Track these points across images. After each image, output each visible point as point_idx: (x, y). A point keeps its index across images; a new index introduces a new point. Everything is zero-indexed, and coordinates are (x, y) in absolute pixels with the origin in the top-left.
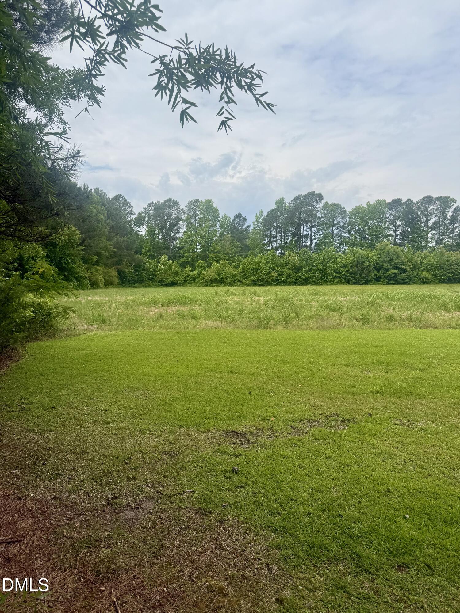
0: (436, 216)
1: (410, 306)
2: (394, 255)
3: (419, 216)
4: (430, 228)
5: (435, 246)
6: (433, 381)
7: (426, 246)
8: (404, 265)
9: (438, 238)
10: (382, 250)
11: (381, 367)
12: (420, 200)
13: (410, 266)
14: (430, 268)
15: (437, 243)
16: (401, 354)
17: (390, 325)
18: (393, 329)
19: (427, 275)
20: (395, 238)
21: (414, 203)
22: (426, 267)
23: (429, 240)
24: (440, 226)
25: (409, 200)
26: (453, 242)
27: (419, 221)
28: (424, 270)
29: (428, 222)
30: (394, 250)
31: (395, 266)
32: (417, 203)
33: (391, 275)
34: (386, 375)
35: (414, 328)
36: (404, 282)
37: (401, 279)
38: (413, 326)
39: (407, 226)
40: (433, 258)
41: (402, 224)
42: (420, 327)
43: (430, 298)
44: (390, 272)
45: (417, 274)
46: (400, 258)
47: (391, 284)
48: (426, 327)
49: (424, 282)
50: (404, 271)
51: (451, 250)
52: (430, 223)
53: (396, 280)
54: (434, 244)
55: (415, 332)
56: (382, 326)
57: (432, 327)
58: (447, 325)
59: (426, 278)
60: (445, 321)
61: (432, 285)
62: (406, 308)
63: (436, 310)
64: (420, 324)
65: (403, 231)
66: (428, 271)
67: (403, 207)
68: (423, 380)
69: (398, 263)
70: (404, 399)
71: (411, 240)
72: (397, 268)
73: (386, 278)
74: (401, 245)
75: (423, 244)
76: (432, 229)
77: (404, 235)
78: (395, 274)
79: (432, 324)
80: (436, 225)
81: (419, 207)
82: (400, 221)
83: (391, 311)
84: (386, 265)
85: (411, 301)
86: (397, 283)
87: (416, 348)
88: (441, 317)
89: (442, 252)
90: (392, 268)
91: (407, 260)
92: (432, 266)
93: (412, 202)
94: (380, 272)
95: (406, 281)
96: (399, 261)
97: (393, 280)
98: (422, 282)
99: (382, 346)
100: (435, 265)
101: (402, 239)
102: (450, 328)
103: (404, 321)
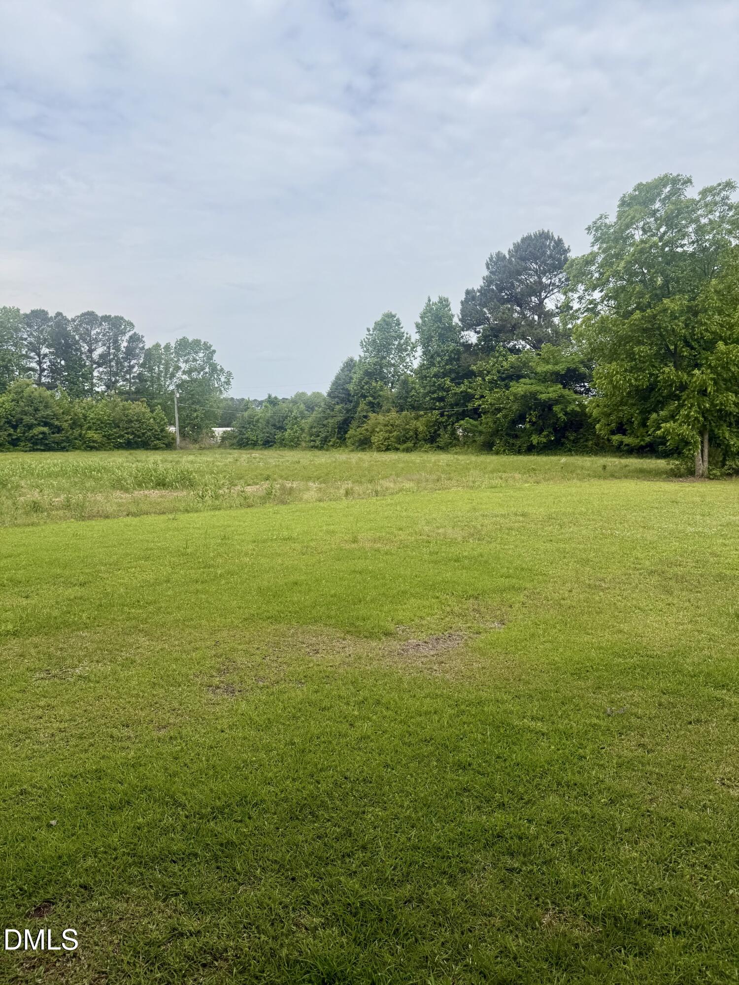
0: (104, 345)
1: (67, 485)
2: (41, 402)
3: (77, 342)
4: (95, 363)
5: (106, 392)
6: (100, 599)
7: (91, 390)
8: (58, 419)
9: (109, 380)
10: (20, 393)
11: (16, 589)
12: (78, 317)
13: (67, 421)
14: (100, 425)
15: (108, 387)
16: (51, 563)
17: (34, 518)
18: (38, 524)
19: (96, 436)
20: (40, 375)
21: (68, 321)
22: (93, 423)
23: (94, 381)
24: (110, 361)
25: (59, 314)
26: (130, 387)
27: (77, 350)
28: (89, 428)
29: (91, 353)
30: (40, 394)
31: (42, 421)
32: (74, 320)
33: (37, 436)
34: (25, 602)
35: (72, 520)
36: (59, 447)
37: (54, 442)
38: (72, 517)
39: (59, 357)
40: (101, 410)
41: (50, 352)
42: (83, 518)
43: (99, 471)
44: (36, 431)
45: (80, 435)
46: (51, 407)
47: (37, 450)
48: (91, 517)
49: (91, 446)
50: (59, 430)
51: (130, 399)
52: (95, 355)
53: (46, 444)
54: (103, 388)
55: (72, 526)
56: (19, 521)
57: (101, 516)
58: (124, 511)
59: (94, 442)
60: (120, 505)
61: (104, 452)
62: (61, 489)
63: (109, 489)
64: (83, 513)
65: (53, 364)
66: (96, 430)
67: (50, 324)
68: (85, 600)
69: (48, 415)
70: (54, 635)
71: (67, 380)
72: (46, 424)
73: (30, 440)
74: (50, 387)
75: (86, 388)
76: (99, 365)
77: (55, 370)
78: (43, 433)
79: (101, 512)
80: (104, 360)
81: (76, 328)
82: (47, 347)
83: (36, 495)
84: (27, 419)
85: (69, 477)
86: (48, 448)
87: (75, 551)
88: (116, 501)
89: (115, 401)
90: (39, 425)
91: (62, 411)
92: (102, 423)
93: (65, 318)
94: (18, 430)
95: (63, 445)
96: (49, 412)
97: (42, 444)
98: (88, 447)
99: (19, 555)
100: (106, 420)
101: (53, 378)
102: (128, 515)
103: (57, 510)
